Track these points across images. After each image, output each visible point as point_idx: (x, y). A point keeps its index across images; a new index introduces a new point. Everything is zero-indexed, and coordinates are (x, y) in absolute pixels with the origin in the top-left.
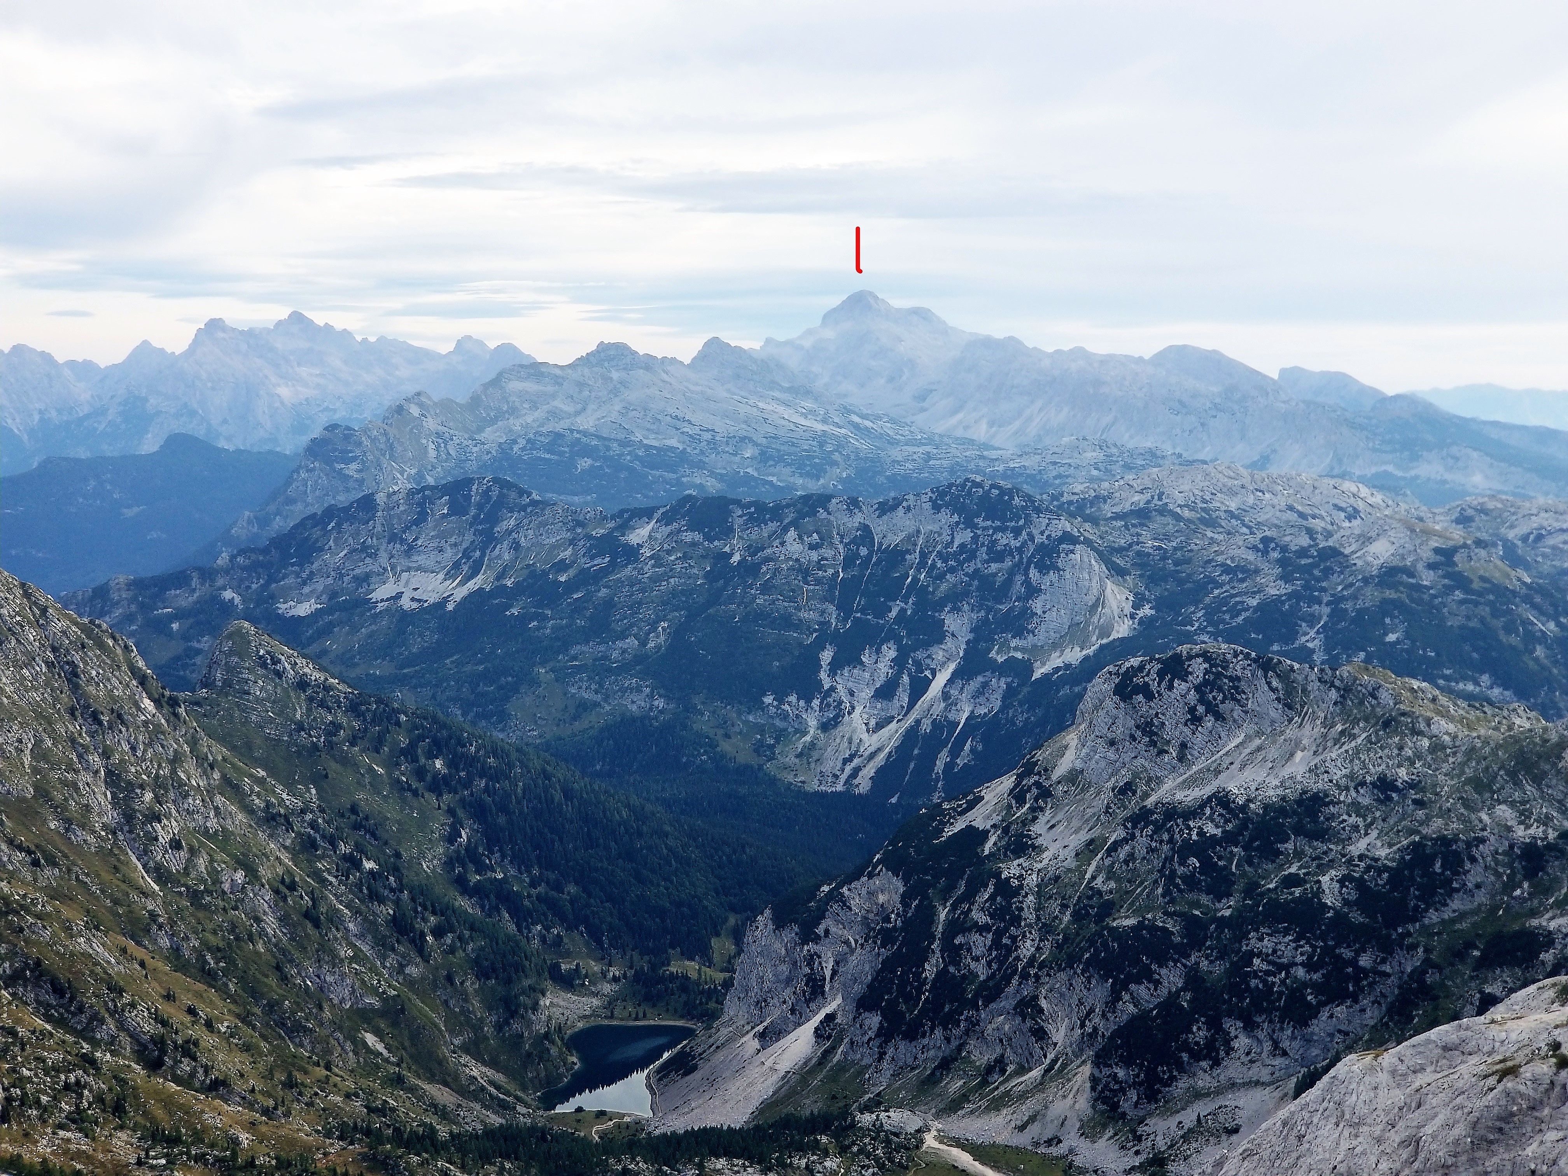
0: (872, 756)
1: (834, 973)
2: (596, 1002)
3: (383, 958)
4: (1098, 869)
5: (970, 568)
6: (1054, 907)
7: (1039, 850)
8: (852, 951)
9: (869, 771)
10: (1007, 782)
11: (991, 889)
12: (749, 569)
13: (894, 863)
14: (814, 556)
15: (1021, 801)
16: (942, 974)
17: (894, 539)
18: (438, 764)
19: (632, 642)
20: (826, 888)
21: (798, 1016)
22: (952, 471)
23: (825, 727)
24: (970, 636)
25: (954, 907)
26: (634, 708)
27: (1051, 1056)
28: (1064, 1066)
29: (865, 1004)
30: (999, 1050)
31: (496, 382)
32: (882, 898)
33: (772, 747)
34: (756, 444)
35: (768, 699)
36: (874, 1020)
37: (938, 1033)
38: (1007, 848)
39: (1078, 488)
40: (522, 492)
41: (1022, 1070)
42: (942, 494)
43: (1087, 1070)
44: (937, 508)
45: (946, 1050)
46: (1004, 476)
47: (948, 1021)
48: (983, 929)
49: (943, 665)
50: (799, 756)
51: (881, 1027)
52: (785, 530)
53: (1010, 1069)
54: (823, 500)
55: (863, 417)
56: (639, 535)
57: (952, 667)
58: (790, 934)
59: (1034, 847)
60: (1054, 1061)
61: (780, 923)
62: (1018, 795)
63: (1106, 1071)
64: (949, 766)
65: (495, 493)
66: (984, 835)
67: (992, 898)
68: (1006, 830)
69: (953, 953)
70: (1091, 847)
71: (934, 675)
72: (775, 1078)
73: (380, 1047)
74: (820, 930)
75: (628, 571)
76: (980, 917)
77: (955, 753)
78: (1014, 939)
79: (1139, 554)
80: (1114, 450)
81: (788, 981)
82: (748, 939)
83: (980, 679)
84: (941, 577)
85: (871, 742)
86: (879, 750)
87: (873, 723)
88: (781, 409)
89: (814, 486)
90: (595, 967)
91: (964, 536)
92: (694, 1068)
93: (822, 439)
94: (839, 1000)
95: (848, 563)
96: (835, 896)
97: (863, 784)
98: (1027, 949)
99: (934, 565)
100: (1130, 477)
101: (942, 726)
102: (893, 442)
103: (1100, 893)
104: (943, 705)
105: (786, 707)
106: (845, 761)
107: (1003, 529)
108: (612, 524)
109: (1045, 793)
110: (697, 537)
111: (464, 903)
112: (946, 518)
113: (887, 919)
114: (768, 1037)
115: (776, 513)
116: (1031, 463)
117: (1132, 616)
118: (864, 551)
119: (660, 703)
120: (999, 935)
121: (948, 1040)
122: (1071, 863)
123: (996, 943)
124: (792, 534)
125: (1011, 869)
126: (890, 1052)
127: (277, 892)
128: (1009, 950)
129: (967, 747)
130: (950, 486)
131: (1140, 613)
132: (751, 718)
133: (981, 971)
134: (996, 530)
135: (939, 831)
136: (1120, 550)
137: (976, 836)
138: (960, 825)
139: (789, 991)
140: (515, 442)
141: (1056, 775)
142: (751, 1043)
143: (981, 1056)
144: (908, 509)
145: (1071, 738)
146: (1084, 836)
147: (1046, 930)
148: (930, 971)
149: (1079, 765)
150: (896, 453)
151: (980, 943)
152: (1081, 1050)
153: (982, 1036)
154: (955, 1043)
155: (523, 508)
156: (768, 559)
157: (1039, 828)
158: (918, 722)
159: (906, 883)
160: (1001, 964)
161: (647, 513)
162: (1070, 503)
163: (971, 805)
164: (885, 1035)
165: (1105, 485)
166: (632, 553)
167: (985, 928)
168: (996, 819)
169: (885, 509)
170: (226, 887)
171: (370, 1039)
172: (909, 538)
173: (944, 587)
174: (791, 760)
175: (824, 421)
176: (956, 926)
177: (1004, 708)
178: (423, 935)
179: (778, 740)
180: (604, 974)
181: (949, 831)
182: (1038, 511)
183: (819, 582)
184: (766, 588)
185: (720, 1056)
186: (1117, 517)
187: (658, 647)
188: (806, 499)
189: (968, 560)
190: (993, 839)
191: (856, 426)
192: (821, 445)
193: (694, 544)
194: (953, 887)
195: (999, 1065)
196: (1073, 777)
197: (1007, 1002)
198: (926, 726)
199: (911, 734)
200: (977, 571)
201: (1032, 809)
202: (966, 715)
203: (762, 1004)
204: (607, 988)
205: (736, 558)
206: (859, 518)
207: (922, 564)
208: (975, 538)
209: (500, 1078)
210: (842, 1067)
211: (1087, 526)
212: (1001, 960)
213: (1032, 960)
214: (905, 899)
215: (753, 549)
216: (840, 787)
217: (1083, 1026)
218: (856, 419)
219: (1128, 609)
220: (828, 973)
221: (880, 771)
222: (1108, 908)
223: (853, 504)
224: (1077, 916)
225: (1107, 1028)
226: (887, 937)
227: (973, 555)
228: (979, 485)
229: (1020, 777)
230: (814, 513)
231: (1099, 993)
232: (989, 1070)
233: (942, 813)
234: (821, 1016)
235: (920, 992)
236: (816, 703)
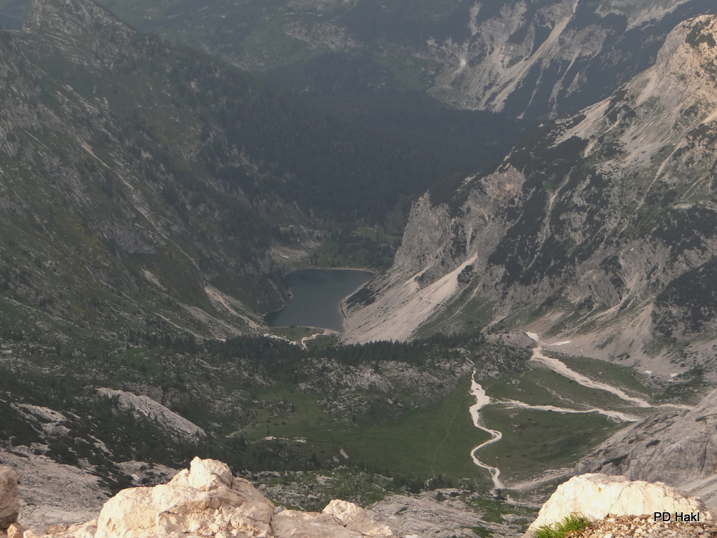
0: (506, 85)
1: (473, 238)
2: (304, 254)
3: (158, 219)
4: (667, 169)
6: (633, 196)
7: (624, 154)
8: (486, 224)
9: (503, 96)
10: (604, 105)
11: (588, 181)
13: (518, 162)
15: (612, 118)
16: (550, 240)
18: (193, 85)
20: (469, 179)
21: (445, 267)
23: (472, 63)
25: (561, 194)
26: (333, 47)
27: (625, 298)
28: (634, 306)
29: (494, 259)
30: (588, 294)
32: (508, 187)
33: (433, 77)
35: (431, 42)
36: (500, 271)
37: (546, 279)
38: (601, 152)
41: (604, 307)
43: (650, 308)
45: (550, 292)
47: (553, 272)
48: (580, 209)
49: (561, 18)
50: (453, 84)
51: (505, 275)
53: (596, 306)
57: (567, 20)
58: (442, 210)
59: (621, 152)
60: (627, 302)
61: (435, 203)
62: (611, 115)
63: (664, 309)
64: (562, 93)
66: (584, 143)
67: (588, 188)
68: (601, 140)
69: (559, 225)
70: (663, 152)
71: (553, 25)
72: (430, 307)
73: (156, 281)
74: (464, 208)
76: (578, 200)
77: (567, 83)
78: (602, 216)
81: (440, 243)
82: (412, 213)
83: (588, 29)
85: (505, 74)
86: (511, 80)
87: (507, 60)
90: (305, 230)
92: (373, 301)
94: (476, 257)
96: (475, 185)
97: (499, 105)
98: (611, 224)
101: (558, 65)
103: (666, 185)
104: (559, 48)
105: (444, 48)
106: (486, 88)
109: (631, 114)
111: (211, 183)
113: (512, 201)
114: (425, 280)
119: (352, 44)
120: (592, 213)
121: (552, 285)
122: (647, 163)
123: (590, 220)
125: (605, 166)
126: (511, 292)
127: (82, 172)
128: (599, 224)
129: (576, 79)
132: (418, 55)
133: (578, 238)
135: (552, 140)
137: (579, 144)
138: (568, 135)
139: (440, 249)
141: (641, 100)
142: (413, 285)
143: (576, 299)
145: (652, 74)
146: (659, 145)
147: (627, 210)
148: (542, 237)
149: (656, 94)
151: (578, 219)
152: (646, 294)
153: (576, 284)
154: (557, 287)
157: (625, 139)
158: (540, 60)
159: (527, 174)
160: (593, 233)
163: (577, 122)
164: (508, 281)
167: (583, 209)
168: (594, 132)
170: (47, 168)
171: (148, 274)
174: (447, 87)
176: (561, 207)
177: (605, 50)
178: (184, 204)
179: (437, 72)
180: (311, 235)
181: (559, 140)
185: (391, 292)
190: (591, 146)
194: (560, 179)
195: (588, 303)
196: (651, 103)
197: (596, 259)
198: (546, 64)
199: (535, 70)
201: (621, 125)
202: (576, 55)
203: (421, 258)
204: (313, 245)
209: (238, 303)
210: (476, 302)
212: (593, 232)
213: (615, 232)
214: (526, 187)
216: (482, 107)
217: (649, 277)
220: (469, 238)
221: (511, 96)
222: (672, 196)
224: (651, 200)
225: (666, 280)
226: (511, 214)
229: (613, 102)
231: (663, 253)
232: (581, 306)
233: (555, 127)
234: (463, 267)
235: (533, 252)
236: (466, 45)
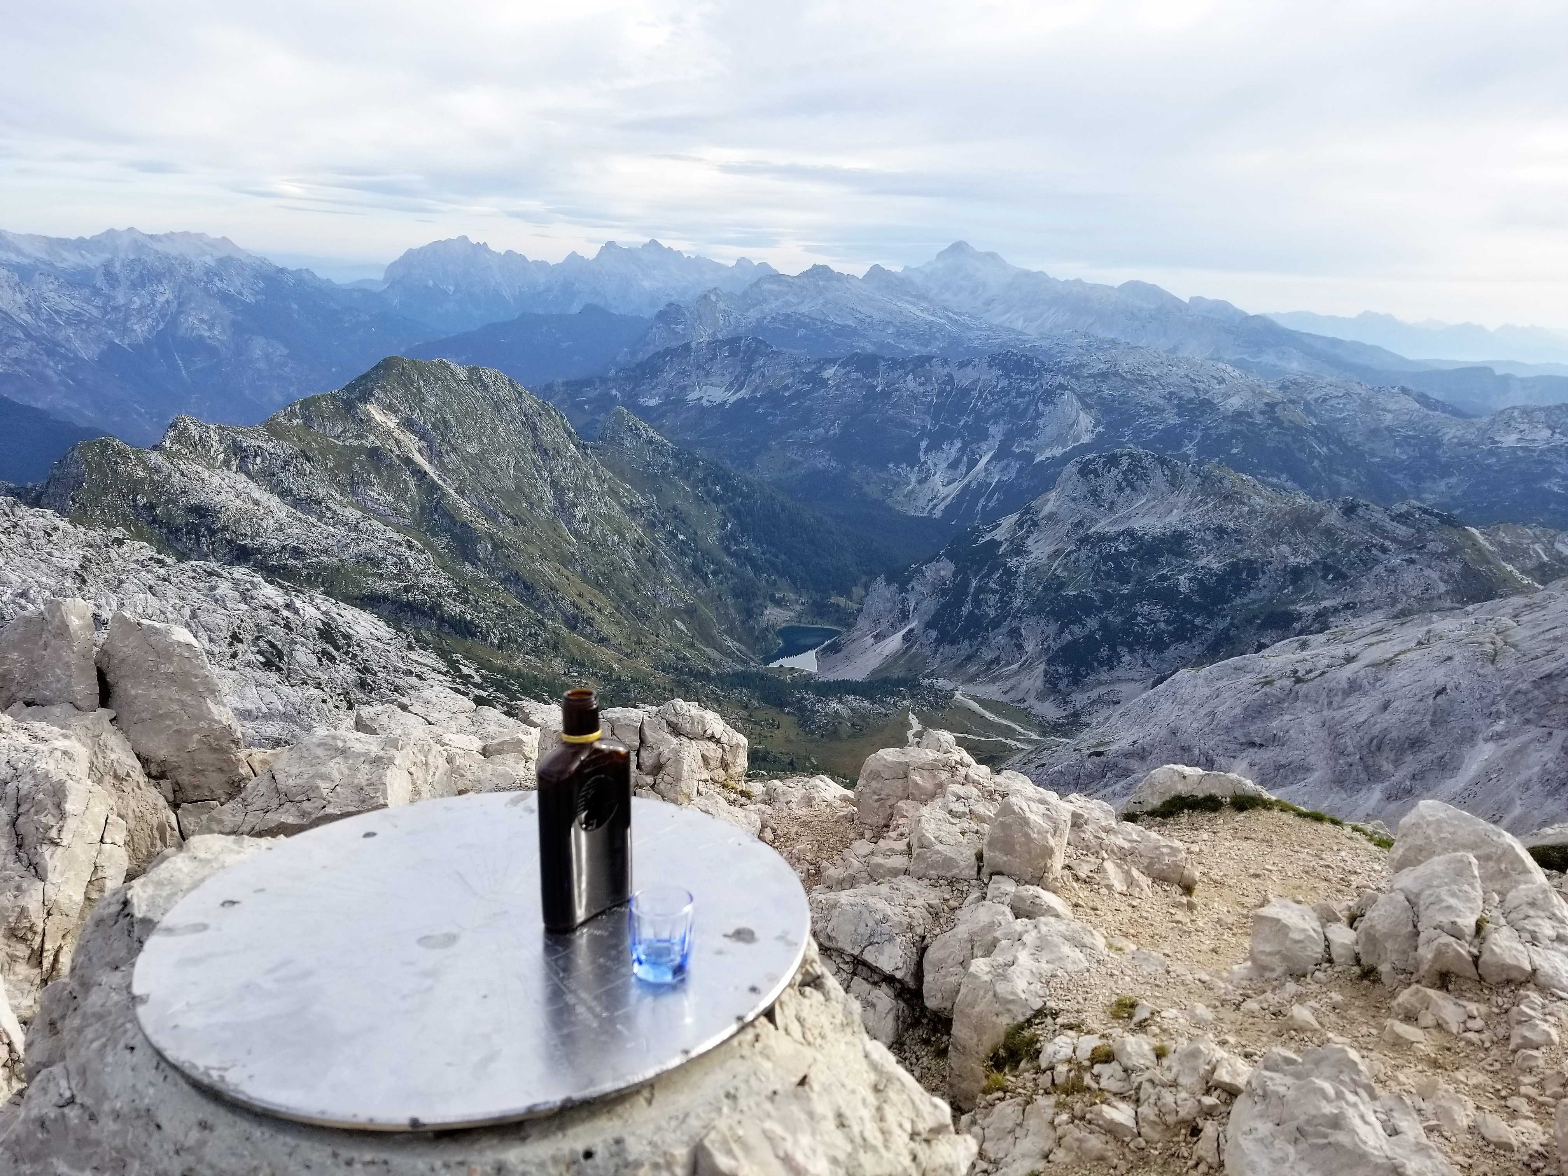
0: (944, 499)
1: (915, 608)
2: (792, 614)
3: (687, 584)
4: (1059, 565)
5: (1006, 400)
6: (1033, 583)
7: (1028, 553)
8: (925, 599)
9: (942, 506)
10: (1015, 517)
11: (1001, 572)
12: (886, 395)
13: (951, 556)
14: (922, 389)
15: (1021, 527)
16: (971, 613)
17: (966, 383)
18: (718, 488)
19: (821, 430)
20: (914, 566)
21: (894, 629)
22: (1001, 346)
23: (920, 482)
24: (1002, 438)
25: (980, 580)
26: (820, 466)
27: (1024, 658)
28: (1031, 663)
29: (929, 625)
30: (997, 653)
31: (757, 284)
32: (942, 573)
33: (891, 491)
34: (895, 326)
35: (891, 465)
36: (933, 634)
37: (967, 642)
38: (1011, 551)
39: (1070, 359)
40: (767, 346)
41: (1008, 664)
42: (994, 359)
43: (1042, 667)
44: (990, 366)
45: (970, 651)
46: (1030, 350)
47: (972, 637)
48: (994, 592)
49: (986, 452)
50: (905, 496)
51: (937, 637)
52: (907, 374)
53: (1002, 663)
54: (929, 359)
55: (955, 313)
56: (828, 373)
57: (991, 454)
58: (894, 588)
59: (1026, 552)
60: (1026, 661)
61: (889, 582)
62: (1020, 524)
63: (1053, 668)
64: (984, 507)
65: (753, 345)
66: (1000, 544)
67: (1001, 577)
68: (1012, 542)
69: (978, 603)
70: (1056, 554)
71: (981, 457)
72: (881, 658)
73: (684, 628)
74: (909, 587)
75: (822, 392)
76: (993, 585)
77: (988, 500)
78: (1010, 598)
79: (1100, 397)
80: (1092, 339)
81: (891, 611)
82: (872, 589)
83: (1005, 461)
84: (989, 404)
85: (943, 491)
86: (948, 496)
87: (945, 481)
88: (910, 307)
89: (925, 351)
90: (792, 597)
91: (1004, 383)
92: (840, 651)
93: (931, 325)
94: (916, 623)
95: (939, 394)
96: (918, 570)
97: (938, 513)
98: (1017, 603)
99: (986, 398)
100: (1099, 354)
101: (983, 485)
102: (970, 328)
103: (1058, 577)
104: (984, 474)
105: (900, 470)
106: (929, 501)
107: (1026, 380)
108: (814, 366)
109: (1035, 524)
110: (860, 375)
111: (727, 559)
112: (995, 372)
113: (945, 584)
114: (879, 638)
115: (903, 365)
116: (1046, 344)
117: (1092, 432)
118: (948, 388)
119: (834, 464)
120: (1003, 595)
121: (971, 646)
122: (1045, 561)
123: (1001, 600)
124: (910, 376)
125: (1012, 562)
126: (941, 650)
127: (635, 547)
128: (1007, 603)
129: (995, 497)
130: (999, 354)
131: (1097, 430)
132: (881, 475)
133: (992, 613)
134: (1023, 380)
135: (976, 541)
136: (1090, 394)
137: (995, 544)
138: (988, 538)
139: (891, 616)
140: (765, 318)
141: (1041, 516)
142: (869, 640)
143: (988, 655)
144: (975, 366)
145: (1052, 496)
146: (1053, 548)
147: (1028, 594)
148: (965, 611)
149: (1054, 510)
150: (971, 335)
151: (992, 599)
152: (1040, 656)
153: (989, 646)
154: (975, 648)
155: (768, 355)
156: (896, 390)
157: (1029, 542)
158: (970, 482)
159: (956, 565)
160: (1002, 610)
161: (832, 361)
162: (1065, 367)
163: (995, 528)
164: (939, 641)
165: (1086, 358)
166: (824, 382)
167: (997, 591)
168: (1007, 536)
169: (962, 365)
170: (610, 543)
171: (679, 624)
172: (973, 382)
173: (990, 410)
174: (900, 498)
175: (933, 315)
176: (980, 590)
177: (1017, 477)
178: (707, 574)
179: (894, 488)
180: (797, 601)
181: (982, 541)
182: (1046, 370)
183: (923, 404)
184: (894, 406)
185: (854, 645)
186: (1090, 376)
187: (835, 434)
188: (919, 358)
189: (1005, 396)
190: (1004, 546)
191: (950, 318)
192: (930, 328)
193: (858, 379)
194: (981, 569)
195: (997, 661)
196: (1051, 516)
197: (1004, 629)
198: (974, 485)
199: (966, 489)
200: (1009, 403)
201: (1027, 532)
202: (996, 480)
203: (877, 621)
204: (798, 608)
205: (879, 389)
206: (947, 370)
207: (980, 397)
208: (1010, 384)
209: (742, 647)
210: (915, 655)
211: (1073, 380)
212: (1002, 608)
213: (1019, 609)
214: (955, 575)
215: (888, 384)
216: (925, 514)
217: (1042, 644)
218: (951, 314)
219: (1091, 427)
220: (911, 608)
221: (947, 507)
222: (1062, 585)
223: (945, 362)
224: (1045, 588)
225: (1055, 646)
226: (944, 592)
227: (1008, 393)
228: (1016, 355)
229: (1022, 515)
230: (923, 366)
231: (1053, 628)
232: (991, 662)
233: (979, 531)
234: (906, 630)
235: (958, 622)
236: (916, 469)
